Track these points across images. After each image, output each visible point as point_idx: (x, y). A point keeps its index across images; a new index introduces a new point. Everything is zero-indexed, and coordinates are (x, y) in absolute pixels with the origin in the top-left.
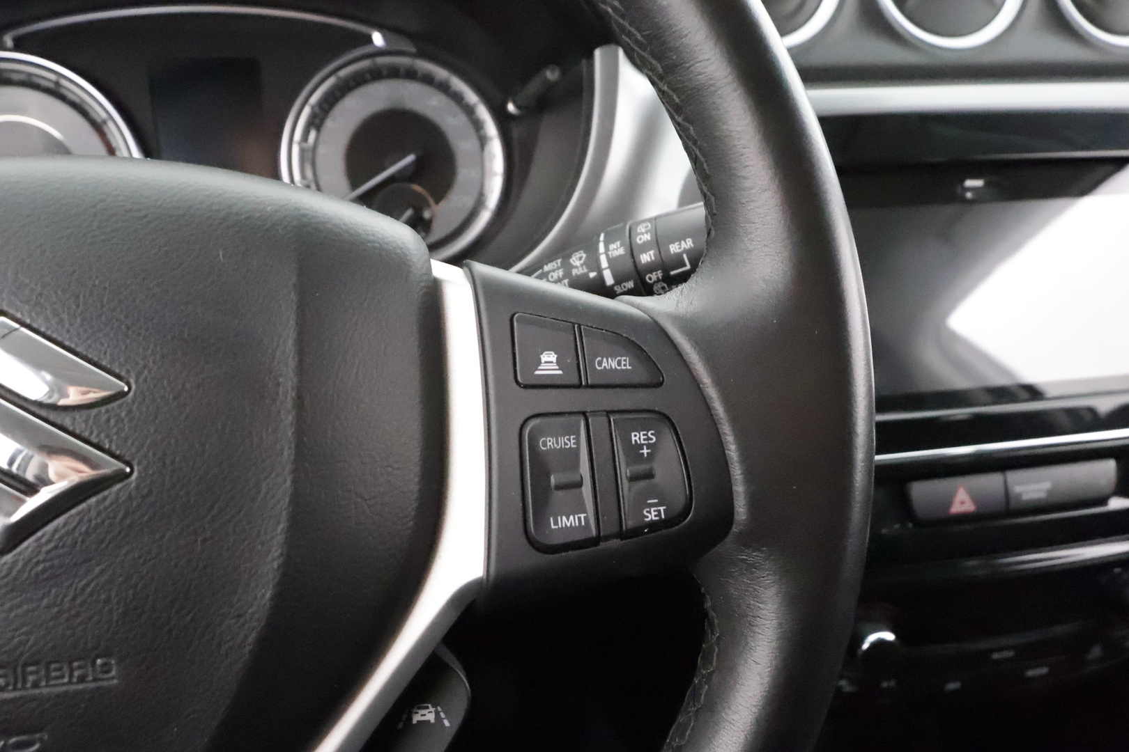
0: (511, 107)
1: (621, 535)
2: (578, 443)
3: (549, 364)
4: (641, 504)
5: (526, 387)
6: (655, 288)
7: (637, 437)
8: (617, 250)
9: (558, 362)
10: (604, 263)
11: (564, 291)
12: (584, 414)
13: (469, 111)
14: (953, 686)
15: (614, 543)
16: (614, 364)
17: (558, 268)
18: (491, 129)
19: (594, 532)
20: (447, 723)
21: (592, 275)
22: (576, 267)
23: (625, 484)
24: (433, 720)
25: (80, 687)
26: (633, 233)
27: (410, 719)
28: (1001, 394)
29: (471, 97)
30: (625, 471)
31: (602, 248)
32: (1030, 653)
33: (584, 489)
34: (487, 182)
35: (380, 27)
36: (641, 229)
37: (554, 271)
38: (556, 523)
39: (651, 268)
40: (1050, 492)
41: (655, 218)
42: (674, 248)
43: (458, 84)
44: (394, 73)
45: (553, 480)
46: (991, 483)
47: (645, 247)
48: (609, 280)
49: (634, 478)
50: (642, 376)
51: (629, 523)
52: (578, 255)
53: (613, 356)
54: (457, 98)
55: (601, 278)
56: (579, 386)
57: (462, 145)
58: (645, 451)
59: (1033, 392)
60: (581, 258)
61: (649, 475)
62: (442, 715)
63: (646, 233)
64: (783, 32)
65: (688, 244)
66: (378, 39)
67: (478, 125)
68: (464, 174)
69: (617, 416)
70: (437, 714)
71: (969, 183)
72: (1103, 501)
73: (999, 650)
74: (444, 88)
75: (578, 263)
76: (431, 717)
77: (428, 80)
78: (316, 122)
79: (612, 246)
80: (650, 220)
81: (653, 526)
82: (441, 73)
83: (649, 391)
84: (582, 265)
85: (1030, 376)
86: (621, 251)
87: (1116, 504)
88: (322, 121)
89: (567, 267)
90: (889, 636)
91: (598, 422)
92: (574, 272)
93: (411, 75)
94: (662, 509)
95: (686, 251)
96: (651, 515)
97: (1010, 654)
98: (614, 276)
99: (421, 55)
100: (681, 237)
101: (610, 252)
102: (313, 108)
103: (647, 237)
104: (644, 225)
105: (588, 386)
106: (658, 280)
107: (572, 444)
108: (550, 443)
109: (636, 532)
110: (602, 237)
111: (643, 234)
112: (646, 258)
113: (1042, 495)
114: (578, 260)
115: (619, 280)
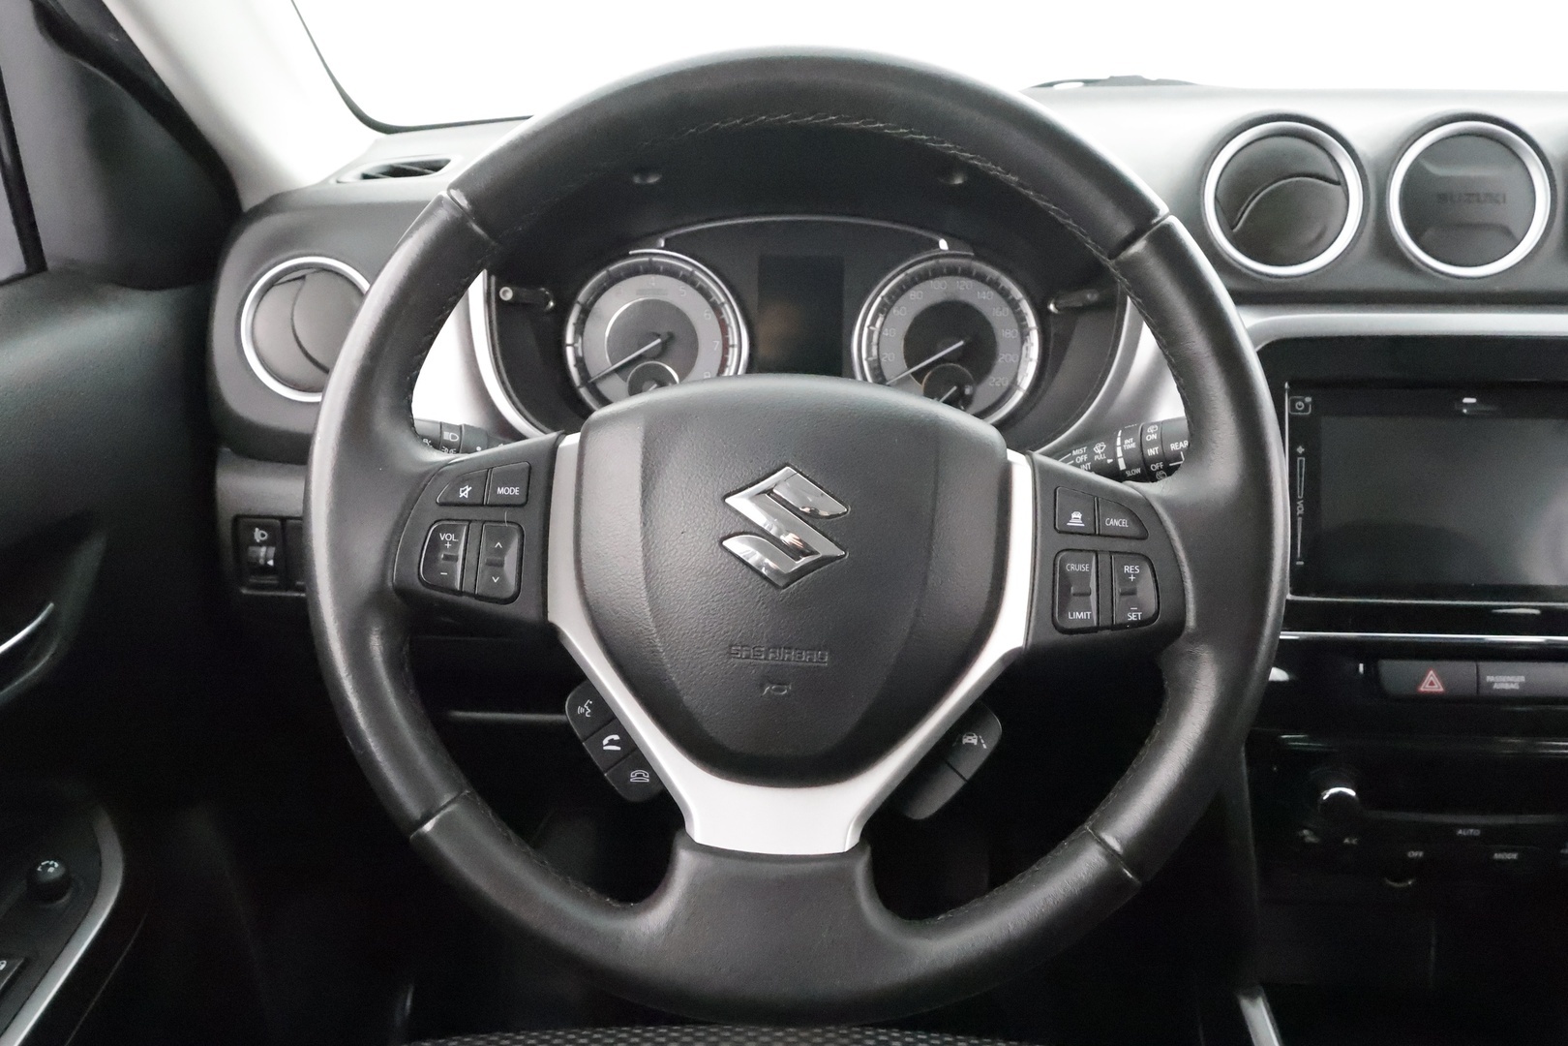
0: (1052, 307)
1: (1113, 627)
2: (1090, 569)
3: (1076, 519)
5: (1060, 532)
6: (1157, 474)
7: (1128, 569)
8: (1131, 444)
9: (1082, 519)
10: (1119, 453)
11: (1083, 473)
12: (1096, 553)
13: (1014, 305)
14: (1414, 854)
15: (1107, 633)
16: (1117, 522)
17: (1084, 454)
18: (1031, 321)
19: (1095, 624)
20: (985, 746)
21: (1110, 461)
22: (1098, 454)
23: (1116, 599)
24: (976, 743)
25: (810, 664)
26: (1144, 432)
27: (961, 741)
29: (1017, 293)
30: (1117, 589)
31: (1119, 442)
33: (1091, 597)
34: (1022, 366)
35: (946, 235)
36: (1151, 429)
37: (1080, 455)
38: (1072, 616)
39: (1155, 460)
41: (1163, 422)
42: (1174, 447)
43: (1007, 282)
44: (952, 272)
45: (1073, 590)
47: (1152, 444)
48: (1122, 466)
49: (1122, 594)
50: (1135, 531)
51: (1117, 620)
52: (1100, 445)
53: (1117, 519)
54: (1004, 294)
55: (1115, 464)
56: (1094, 534)
57: (1006, 333)
58: (1132, 578)
60: (1102, 448)
61: (1133, 593)
62: (982, 741)
63: (1154, 433)
66: (943, 244)
67: (1020, 318)
68: (1003, 358)
69: (1117, 555)
70: (979, 740)
71: (1466, 400)
74: (994, 284)
75: (1099, 451)
76: (974, 741)
77: (981, 278)
78: (884, 309)
79: (1126, 441)
80: (1157, 423)
81: (1133, 624)
82: (993, 273)
83: (1138, 542)
84: (1102, 453)
86: (1133, 445)
88: (889, 308)
89: (1091, 453)
90: (1352, 793)
91: (1104, 558)
92: (1096, 457)
93: (967, 273)
94: (1139, 614)
95: (1182, 449)
96: (1132, 617)
98: (1126, 464)
99: (978, 257)
101: (1124, 447)
102: (882, 297)
103: (1155, 437)
104: (1153, 427)
105: (1099, 535)
106: (1160, 469)
107: (1086, 569)
108: (1072, 567)
109: (1122, 626)
110: (1119, 434)
111: (1151, 434)
112: (1152, 452)
114: (1099, 449)
115: (1129, 466)
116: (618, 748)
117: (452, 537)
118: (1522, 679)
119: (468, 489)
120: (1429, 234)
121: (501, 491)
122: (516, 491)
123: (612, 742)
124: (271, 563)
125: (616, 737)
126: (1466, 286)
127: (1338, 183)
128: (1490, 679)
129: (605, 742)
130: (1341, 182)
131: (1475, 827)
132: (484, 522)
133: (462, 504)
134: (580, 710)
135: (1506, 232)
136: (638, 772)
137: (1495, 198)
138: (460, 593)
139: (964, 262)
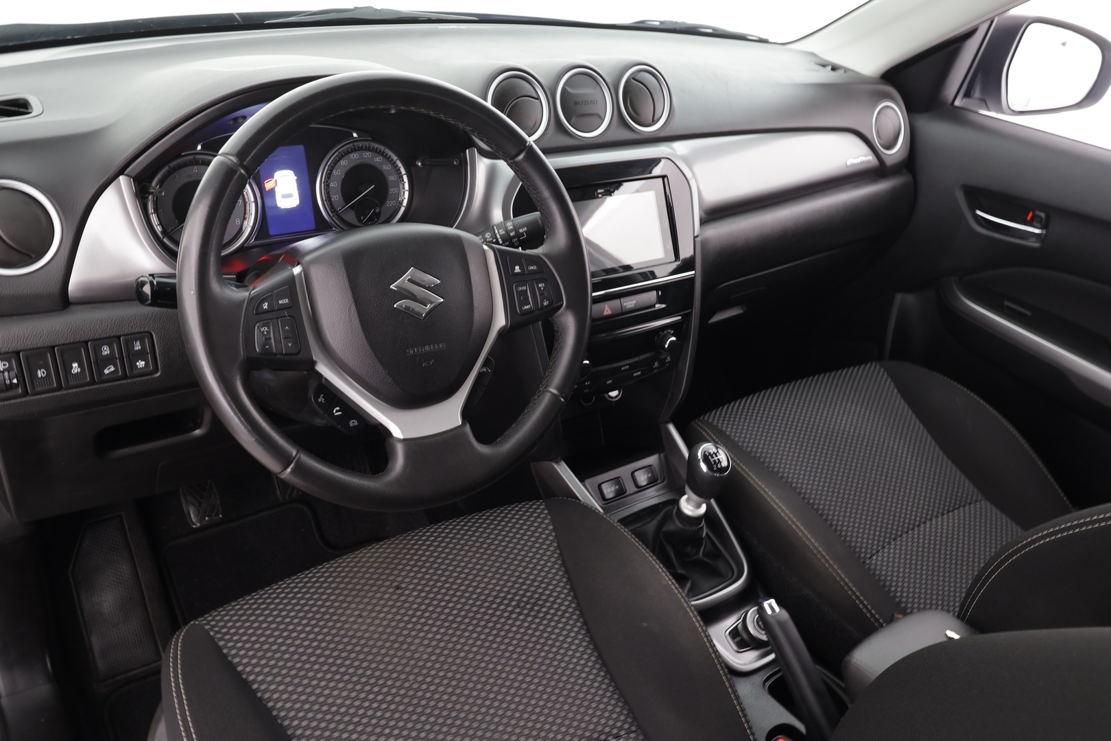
1: (539, 310)
4: (542, 302)
7: (540, 285)
10: (498, 237)
14: (609, 382)
28: (613, 270)
32: (633, 367)
39: (514, 237)
40: (635, 304)
42: (521, 231)
46: (616, 303)
59: (628, 268)
64: (530, 136)
65: (525, 229)
71: (599, 191)
72: (654, 306)
73: (624, 366)
79: (500, 231)
85: (627, 261)
86: (504, 232)
87: (658, 306)
97: (627, 367)
100: (523, 227)
103: (511, 227)
112: (512, 234)
113: (633, 306)
116: (340, 413)
117: (266, 328)
118: (635, 302)
119: (266, 304)
120: (573, 120)
121: (281, 302)
122: (287, 301)
123: (337, 411)
124: (15, 381)
125: (338, 408)
126: (588, 142)
127: (537, 99)
128: (625, 304)
129: (334, 411)
130: (538, 98)
131: (626, 365)
132: (277, 318)
133: (266, 312)
134: (320, 400)
135: (599, 116)
136: (352, 421)
137: (593, 102)
138: (276, 354)
139: (367, 144)
